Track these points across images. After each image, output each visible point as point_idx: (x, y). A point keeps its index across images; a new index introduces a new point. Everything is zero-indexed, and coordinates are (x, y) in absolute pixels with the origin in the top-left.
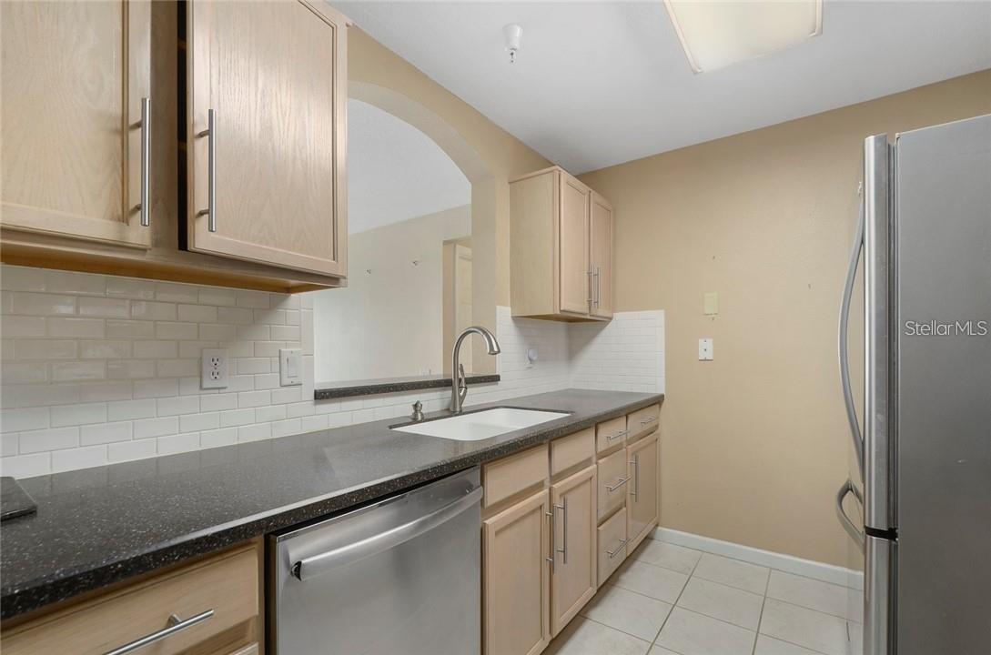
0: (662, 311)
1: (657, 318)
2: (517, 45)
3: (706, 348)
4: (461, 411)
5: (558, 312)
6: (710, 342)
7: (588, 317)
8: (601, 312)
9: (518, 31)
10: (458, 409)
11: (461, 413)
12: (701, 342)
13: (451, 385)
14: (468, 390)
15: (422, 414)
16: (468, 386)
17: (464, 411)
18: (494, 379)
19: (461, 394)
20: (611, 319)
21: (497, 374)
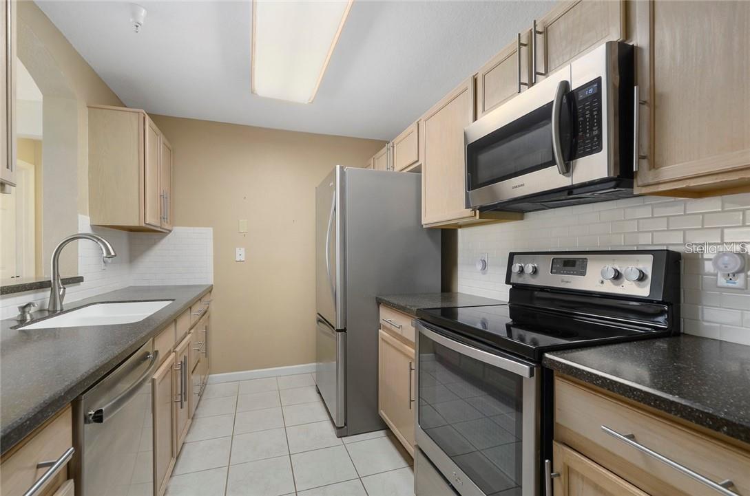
0: (211, 229)
1: (208, 232)
2: (142, 22)
3: (241, 254)
4: (62, 310)
5: (144, 225)
6: (243, 249)
7: (159, 229)
8: (167, 227)
9: (143, 13)
10: (59, 308)
11: (62, 312)
12: (237, 249)
13: (50, 286)
14: (67, 289)
15: (31, 315)
16: (65, 286)
17: (65, 309)
18: (79, 280)
19: (61, 293)
20: (170, 231)
21: (79, 275)
